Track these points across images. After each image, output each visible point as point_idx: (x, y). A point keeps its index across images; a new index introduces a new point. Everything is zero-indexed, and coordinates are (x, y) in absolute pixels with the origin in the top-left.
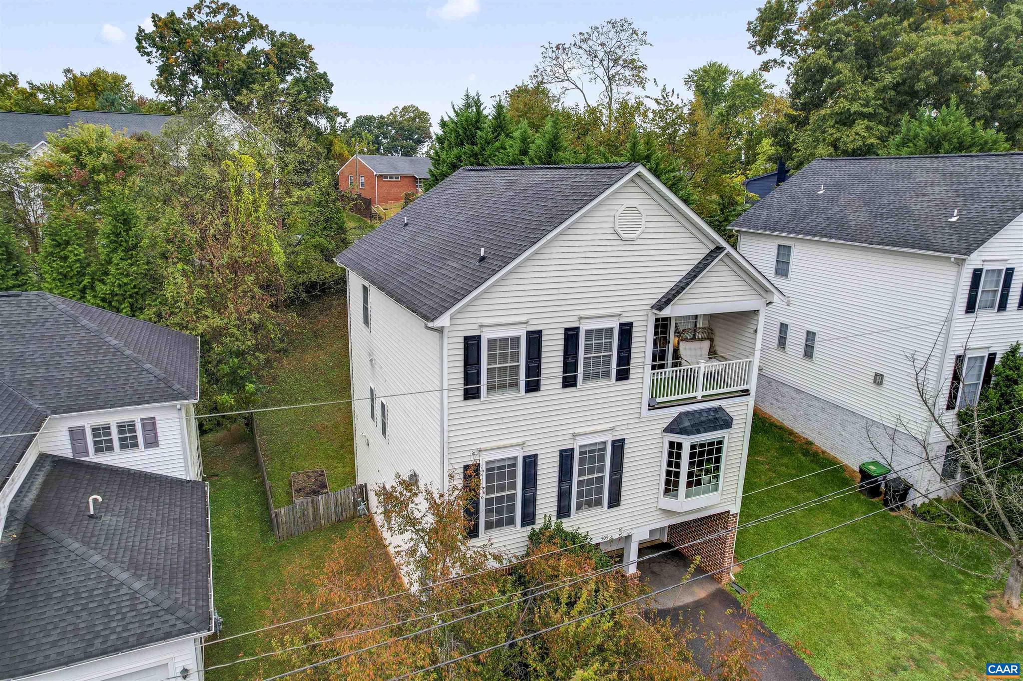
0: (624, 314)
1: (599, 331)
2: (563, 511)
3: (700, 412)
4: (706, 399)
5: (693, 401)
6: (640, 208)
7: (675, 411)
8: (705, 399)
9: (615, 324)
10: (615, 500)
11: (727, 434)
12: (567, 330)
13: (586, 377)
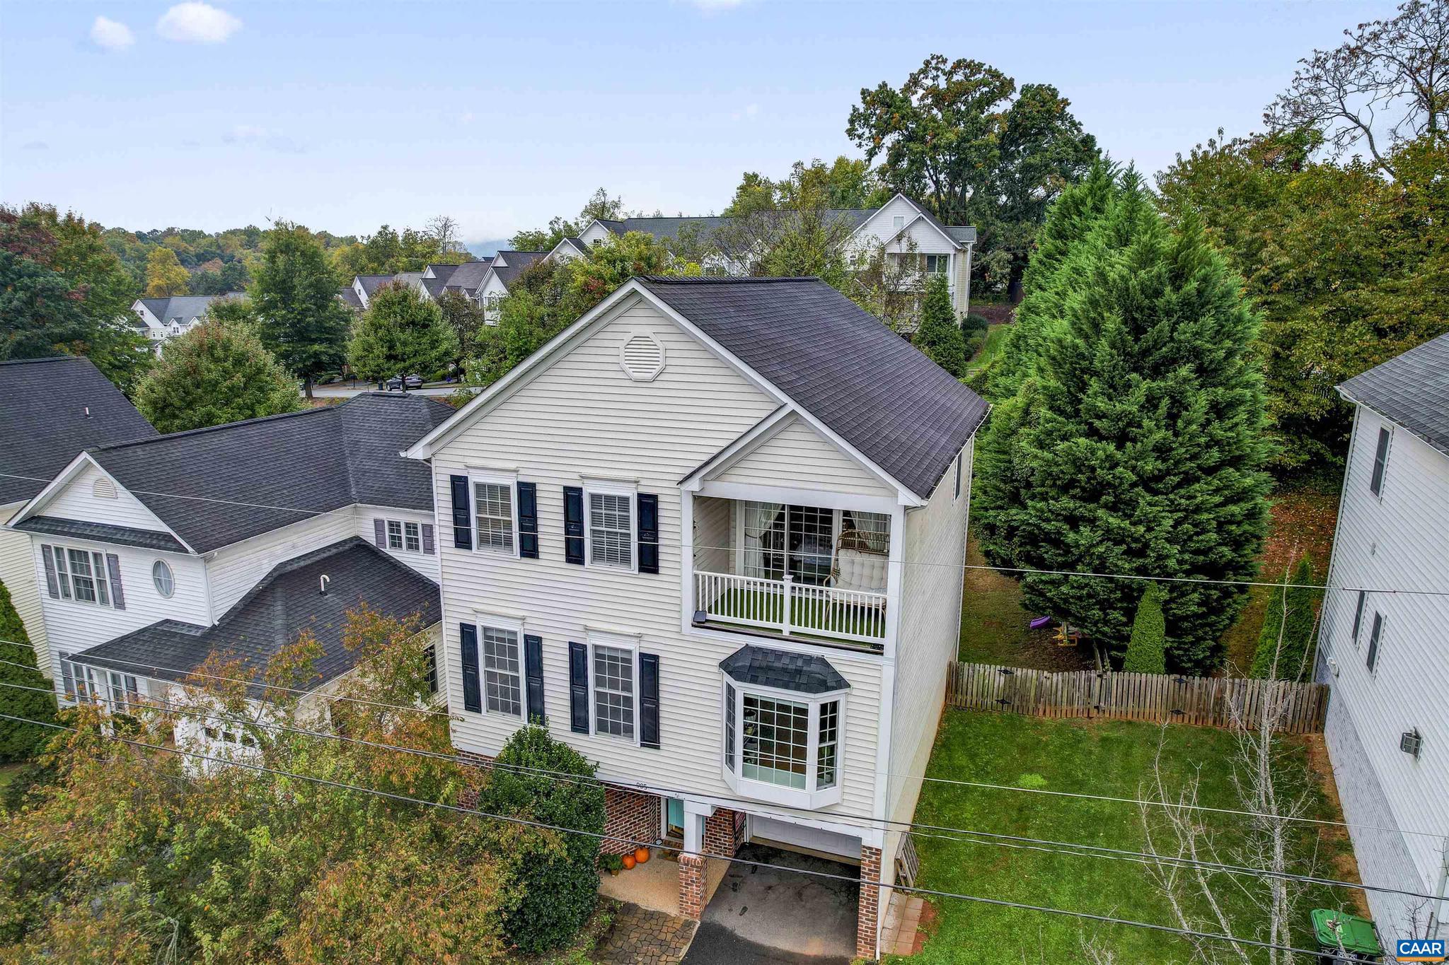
0: (643, 482)
1: (610, 499)
2: (579, 724)
3: (779, 655)
4: (796, 637)
5: (775, 634)
6: (653, 337)
7: (739, 641)
8: (793, 637)
9: (631, 493)
10: (651, 737)
11: (813, 703)
12: (567, 490)
13: (597, 555)
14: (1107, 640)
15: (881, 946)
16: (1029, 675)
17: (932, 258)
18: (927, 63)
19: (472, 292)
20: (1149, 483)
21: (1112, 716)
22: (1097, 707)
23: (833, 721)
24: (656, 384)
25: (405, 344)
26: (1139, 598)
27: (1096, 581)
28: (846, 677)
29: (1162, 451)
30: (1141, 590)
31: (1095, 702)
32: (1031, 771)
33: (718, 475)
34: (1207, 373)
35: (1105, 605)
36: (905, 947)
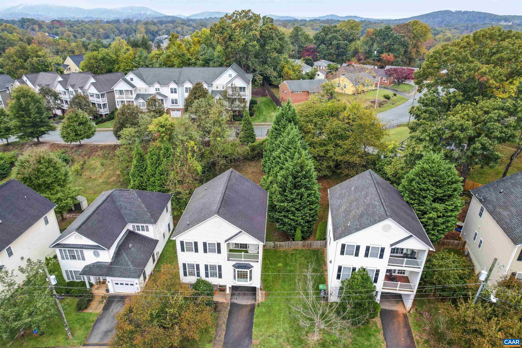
0: (218, 241)
1: (212, 243)
2: (207, 276)
3: (242, 264)
5: (241, 261)
6: (219, 221)
7: (235, 262)
8: (244, 261)
9: (216, 242)
10: (220, 276)
11: (248, 271)
12: (203, 243)
13: (209, 252)
14: (292, 235)
15: (260, 300)
16: (278, 243)
17: (241, 88)
19: (81, 88)
20: (297, 209)
21: (293, 248)
22: (290, 248)
23: (251, 272)
24: (219, 228)
27: (289, 227)
28: (253, 266)
29: (300, 203)
30: (297, 227)
31: (290, 246)
32: (280, 262)
33: (231, 240)
34: (307, 188)
35: (291, 230)
36: (263, 300)
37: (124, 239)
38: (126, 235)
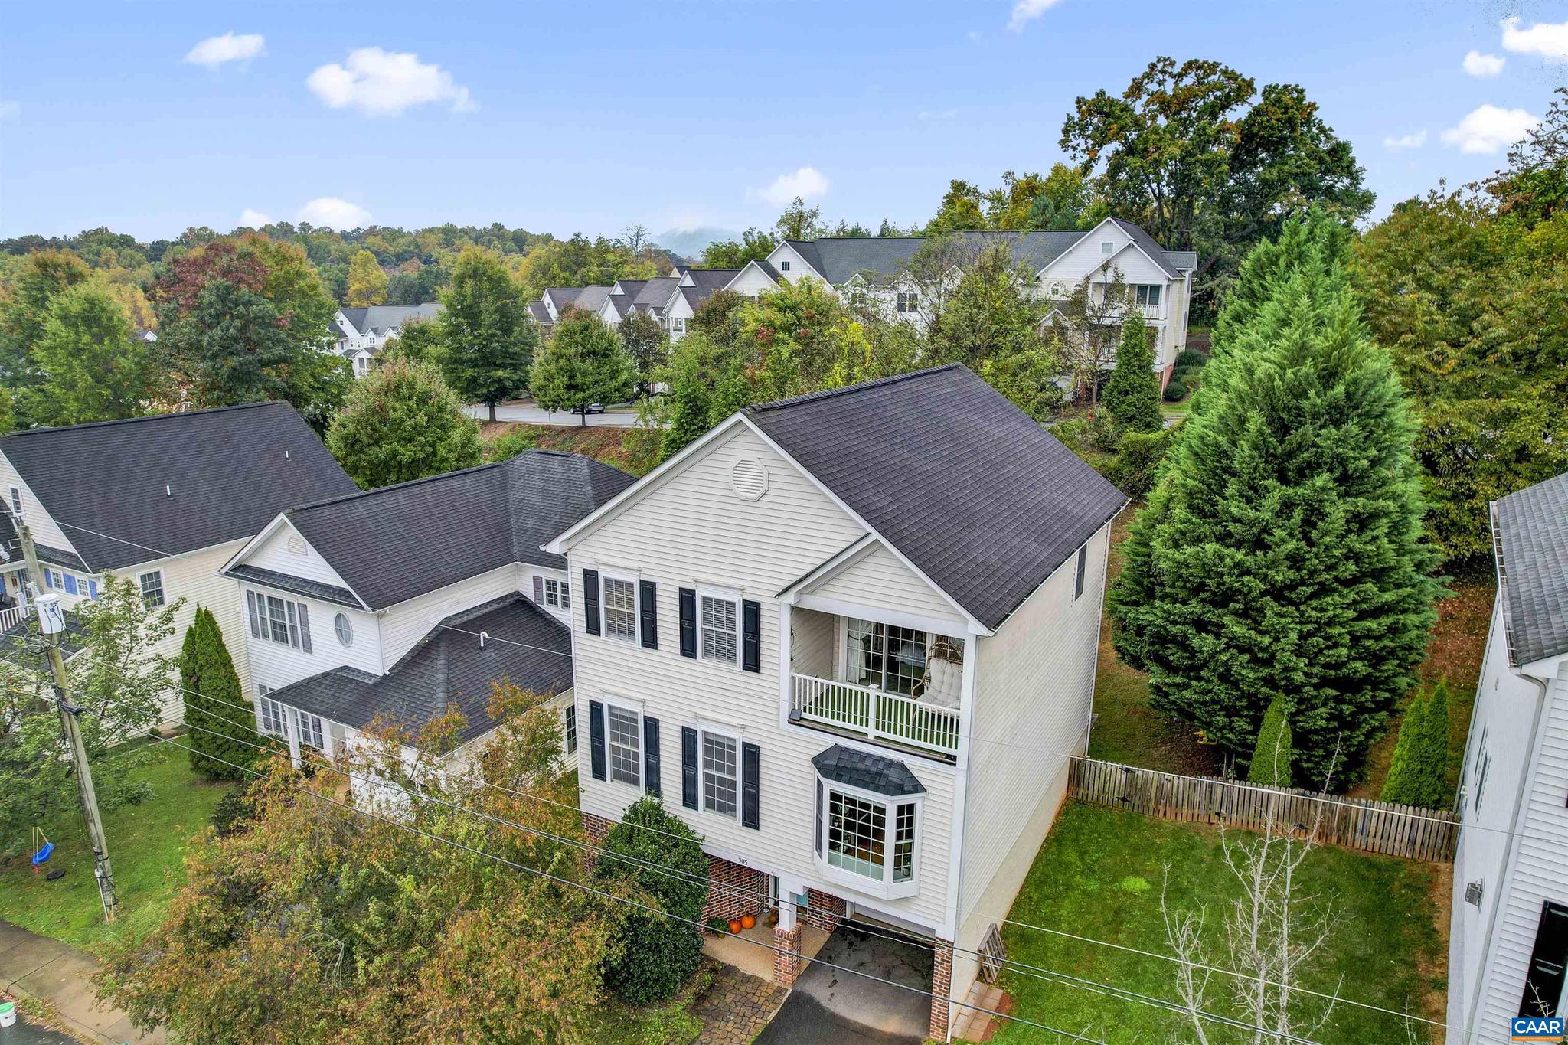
0: (747, 590)
1: (719, 602)
2: (690, 801)
3: (864, 756)
4: (880, 742)
5: (861, 737)
6: (757, 462)
7: (829, 741)
8: (877, 741)
9: (737, 599)
10: (752, 820)
11: (890, 804)
12: (682, 591)
13: (707, 652)
14: (1232, 747)
15: (955, 1031)
16: (1152, 775)
17: (1142, 289)
18: (1153, 67)
19: (659, 310)
20: (1278, 593)
21: (1233, 824)
22: (1218, 814)
23: (910, 822)
24: (759, 504)
25: (585, 374)
26: (1265, 707)
27: (1220, 690)
28: (923, 782)
29: (1295, 561)
30: (1268, 700)
31: (1216, 808)
32: (1136, 873)
33: (813, 589)
34: (1348, 481)
35: (1231, 712)
36: (978, 1033)
37: (479, 613)
38: (495, 606)
